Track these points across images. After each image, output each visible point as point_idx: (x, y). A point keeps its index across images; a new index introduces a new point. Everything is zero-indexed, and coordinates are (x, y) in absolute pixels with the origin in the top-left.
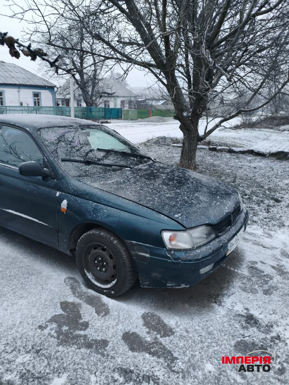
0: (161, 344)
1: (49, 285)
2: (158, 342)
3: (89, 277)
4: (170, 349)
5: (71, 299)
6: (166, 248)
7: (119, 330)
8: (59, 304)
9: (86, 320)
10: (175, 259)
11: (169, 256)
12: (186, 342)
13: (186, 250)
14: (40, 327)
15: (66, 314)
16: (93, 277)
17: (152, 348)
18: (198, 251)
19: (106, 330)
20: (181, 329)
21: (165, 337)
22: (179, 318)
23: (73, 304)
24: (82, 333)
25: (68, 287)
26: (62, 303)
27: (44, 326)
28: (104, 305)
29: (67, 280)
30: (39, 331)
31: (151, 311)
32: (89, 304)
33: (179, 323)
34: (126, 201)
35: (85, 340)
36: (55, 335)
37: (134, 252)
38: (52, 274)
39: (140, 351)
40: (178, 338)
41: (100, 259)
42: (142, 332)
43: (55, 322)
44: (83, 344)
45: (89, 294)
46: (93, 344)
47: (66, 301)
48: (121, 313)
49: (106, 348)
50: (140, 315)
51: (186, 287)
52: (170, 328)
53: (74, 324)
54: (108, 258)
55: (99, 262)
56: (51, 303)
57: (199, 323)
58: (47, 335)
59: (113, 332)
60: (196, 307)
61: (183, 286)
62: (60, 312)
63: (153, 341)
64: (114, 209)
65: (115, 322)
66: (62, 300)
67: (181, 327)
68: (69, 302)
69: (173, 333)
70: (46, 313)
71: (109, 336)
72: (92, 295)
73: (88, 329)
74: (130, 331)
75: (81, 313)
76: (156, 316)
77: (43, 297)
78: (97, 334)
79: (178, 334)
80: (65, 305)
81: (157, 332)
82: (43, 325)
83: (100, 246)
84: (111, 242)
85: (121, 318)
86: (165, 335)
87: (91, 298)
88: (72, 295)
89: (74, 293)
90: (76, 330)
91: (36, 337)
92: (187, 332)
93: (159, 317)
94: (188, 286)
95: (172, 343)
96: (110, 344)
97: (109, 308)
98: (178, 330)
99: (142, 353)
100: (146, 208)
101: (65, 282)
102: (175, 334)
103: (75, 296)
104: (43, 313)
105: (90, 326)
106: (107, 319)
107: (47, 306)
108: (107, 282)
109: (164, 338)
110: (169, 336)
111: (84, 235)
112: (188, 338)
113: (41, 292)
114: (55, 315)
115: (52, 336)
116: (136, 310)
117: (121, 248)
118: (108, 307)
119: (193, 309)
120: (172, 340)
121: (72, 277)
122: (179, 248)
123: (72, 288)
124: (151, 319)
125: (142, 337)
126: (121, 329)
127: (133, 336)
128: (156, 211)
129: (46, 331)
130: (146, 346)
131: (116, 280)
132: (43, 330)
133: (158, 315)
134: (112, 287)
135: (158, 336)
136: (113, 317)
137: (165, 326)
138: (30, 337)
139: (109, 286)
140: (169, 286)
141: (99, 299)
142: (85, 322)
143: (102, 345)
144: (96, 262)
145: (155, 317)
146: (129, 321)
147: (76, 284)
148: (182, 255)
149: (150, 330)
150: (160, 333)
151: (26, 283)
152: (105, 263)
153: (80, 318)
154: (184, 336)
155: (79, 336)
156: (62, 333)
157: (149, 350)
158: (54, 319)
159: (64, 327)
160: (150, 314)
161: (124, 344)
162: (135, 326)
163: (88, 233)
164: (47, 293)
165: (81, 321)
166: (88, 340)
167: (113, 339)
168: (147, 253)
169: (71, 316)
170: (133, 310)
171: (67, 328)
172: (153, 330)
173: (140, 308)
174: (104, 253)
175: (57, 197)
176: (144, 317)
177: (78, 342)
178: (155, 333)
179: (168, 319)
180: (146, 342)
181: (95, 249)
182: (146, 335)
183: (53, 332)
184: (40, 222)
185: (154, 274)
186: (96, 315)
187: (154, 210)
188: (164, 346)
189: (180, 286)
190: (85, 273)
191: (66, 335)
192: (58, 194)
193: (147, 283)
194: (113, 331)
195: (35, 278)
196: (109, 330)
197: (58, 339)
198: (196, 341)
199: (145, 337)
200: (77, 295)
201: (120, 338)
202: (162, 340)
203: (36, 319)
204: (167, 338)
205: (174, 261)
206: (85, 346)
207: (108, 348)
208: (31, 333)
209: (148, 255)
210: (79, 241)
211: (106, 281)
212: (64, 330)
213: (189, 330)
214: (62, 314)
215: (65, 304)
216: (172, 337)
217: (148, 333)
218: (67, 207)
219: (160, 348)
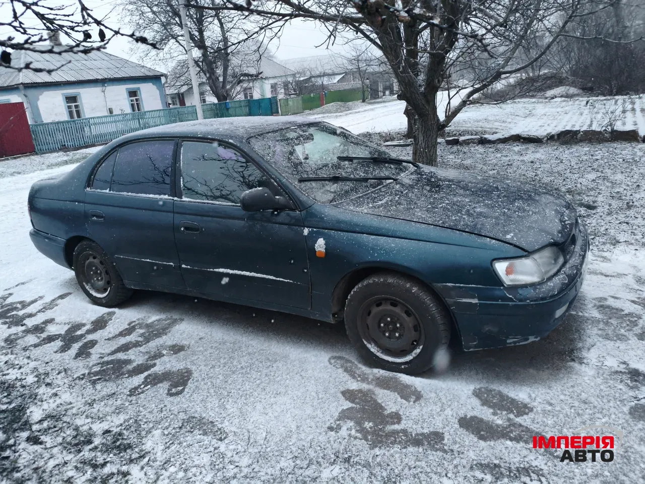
0: (520, 425)
1: (310, 371)
2: (515, 424)
3: (372, 350)
4: (537, 430)
5: (354, 385)
6: (503, 286)
7: (450, 417)
8: (341, 395)
9: (394, 410)
10: (521, 300)
11: (511, 296)
12: (555, 418)
13: (533, 285)
14: (331, 429)
15: (358, 406)
16: (379, 349)
17: (511, 431)
18: (551, 284)
19: (430, 419)
20: (540, 403)
21: (522, 416)
22: (529, 388)
23: (360, 391)
24: (396, 427)
25: (340, 371)
26: (344, 393)
27: (335, 426)
28: (407, 386)
29: (333, 361)
30: (333, 433)
31: (482, 385)
32: (385, 388)
33: (533, 396)
34: (424, 226)
35: (406, 436)
36: (359, 435)
37: (452, 300)
38: (305, 356)
39: (495, 438)
40: (541, 415)
41: (389, 319)
42: (486, 414)
43: (348, 419)
44: (407, 441)
45: (378, 376)
46: (422, 440)
47: (348, 390)
48: (441, 394)
49: (444, 442)
50: (470, 393)
51: (535, 341)
52: (522, 403)
53: (378, 418)
54: (404, 315)
55: (386, 324)
56: (327, 395)
57: (562, 390)
58: (347, 438)
59: (443, 420)
60: (547, 372)
61: (532, 339)
62: (348, 405)
63: (508, 423)
64: (407, 240)
65: (438, 407)
66: (342, 389)
67: (538, 400)
68: (353, 390)
69: (531, 410)
70: (328, 409)
71: (438, 426)
72: (382, 376)
73: (403, 422)
74: (466, 416)
75: (380, 401)
76: (495, 390)
77: (310, 389)
78: (420, 426)
79: (539, 409)
80: (349, 395)
81: (507, 411)
82: (332, 425)
83: (386, 299)
84: (409, 291)
85: (444, 400)
86: (520, 414)
87: (383, 381)
88: (352, 380)
89: (354, 377)
90: (386, 425)
91: (332, 442)
92: (551, 404)
93: (500, 392)
94: (539, 338)
95: (536, 422)
96: (446, 436)
97: (419, 389)
98: (535, 404)
99: (499, 441)
100: (458, 232)
101: (330, 363)
102: (535, 410)
103: (358, 381)
104: (323, 410)
105: (403, 417)
106: (423, 404)
107: (323, 400)
108: (403, 353)
109: (522, 418)
110: (527, 414)
111: (357, 287)
112: (557, 413)
113: (303, 382)
114: (343, 411)
115: (356, 438)
116: (460, 387)
117: (425, 297)
118: (415, 388)
119: (545, 374)
120: (534, 418)
121: (337, 355)
122: (523, 283)
123: (346, 370)
124: (488, 396)
125: (489, 421)
126: (451, 414)
127: (474, 421)
128: (475, 234)
129: (344, 432)
130: (501, 430)
131: (421, 347)
132: (338, 432)
133: (497, 389)
134: (414, 358)
135: (512, 416)
136: (431, 401)
137: (513, 401)
138: (324, 444)
139: (409, 358)
140: (510, 343)
141: (396, 380)
142: (392, 412)
143: (434, 439)
144: (382, 325)
145: (493, 393)
146: (458, 402)
147: (349, 364)
148: (531, 292)
149: (494, 410)
150: (512, 412)
151: (272, 374)
152: (398, 325)
153: (382, 408)
154: (549, 411)
155: (395, 433)
156: (368, 432)
157: (507, 436)
158: (344, 415)
159: (367, 423)
160: (483, 390)
161: (468, 433)
162: (470, 408)
163: (365, 283)
164: (313, 382)
165: (386, 413)
166: (411, 435)
167: (447, 428)
168: (473, 297)
169: (366, 407)
170: (456, 388)
171: (371, 424)
172: (499, 409)
173: (464, 383)
174: (397, 310)
175: (306, 236)
176: (477, 394)
177: (398, 440)
178: (504, 413)
179: (514, 392)
180: (498, 426)
181: (379, 305)
182: (492, 417)
183: (353, 432)
184: (278, 279)
185: (487, 328)
186: (404, 401)
187: (472, 233)
188: (527, 427)
189: (528, 339)
190: (365, 345)
191: (375, 433)
192: (306, 231)
193: (475, 343)
194: (441, 418)
195: (283, 366)
196: (434, 418)
197: (367, 440)
198: (569, 414)
199: (493, 420)
200: (359, 379)
201: (457, 426)
202: (519, 420)
203: (317, 419)
204: (525, 417)
205: (519, 303)
206: (411, 443)
207: (446, 441)
208: (322, 438)
209: (475, 301)
210: (349, 297)
211: (402, 351)
212: (368, 427)
213: (552, 402)
214: (352, 408)
215: (349, 393)
216: (531, 415)
217: (494, 414)
218: (325, 249)
219: (523, 431)
